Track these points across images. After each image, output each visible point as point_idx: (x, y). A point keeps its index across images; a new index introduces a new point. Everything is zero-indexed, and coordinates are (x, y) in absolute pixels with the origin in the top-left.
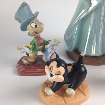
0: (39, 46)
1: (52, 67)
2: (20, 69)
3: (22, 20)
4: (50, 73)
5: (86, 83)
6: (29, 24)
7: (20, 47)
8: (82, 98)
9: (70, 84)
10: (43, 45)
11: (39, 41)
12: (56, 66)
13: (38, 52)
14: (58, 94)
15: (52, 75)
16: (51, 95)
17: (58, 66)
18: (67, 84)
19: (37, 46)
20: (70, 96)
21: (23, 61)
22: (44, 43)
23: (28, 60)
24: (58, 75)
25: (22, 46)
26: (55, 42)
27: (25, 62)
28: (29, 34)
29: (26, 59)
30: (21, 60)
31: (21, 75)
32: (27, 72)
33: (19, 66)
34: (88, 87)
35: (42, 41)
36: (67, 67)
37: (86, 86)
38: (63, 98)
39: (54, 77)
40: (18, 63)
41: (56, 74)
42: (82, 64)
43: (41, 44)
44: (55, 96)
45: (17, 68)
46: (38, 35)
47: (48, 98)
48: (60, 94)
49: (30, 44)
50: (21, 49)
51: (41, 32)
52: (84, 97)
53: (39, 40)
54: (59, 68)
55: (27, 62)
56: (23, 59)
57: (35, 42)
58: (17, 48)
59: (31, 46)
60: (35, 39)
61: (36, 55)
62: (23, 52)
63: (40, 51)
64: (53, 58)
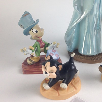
0: (40, 48)
1: (47, 66)
2: (25, 68)
3: (24, 27)
4: (45, 72)
5: (78, 79)
6: (30, 30)
7: (24, 50)
8: (73, 91)
9: (63, 80)
10: (44, 47)
11: (41, 44)
12: (49, 65)
13: (40, 53)
14: (54, 89)
15: (46, 73)
16: (48, 90)
17: (51, 65)
18: (61, 80)
19: (39, 48)
20: (63, 89)
21: (27, 61)
22: (45, 46)
23: (32, 60)
24: (51, 73)
25: (25, 49)
26: (54, 44)
27: (29, 62)
28: (31, 38)
29: (30, 60)
30: (26, 61)
31: (25, 74)
32: (30, 71)
33: (24, 66)
34: (80, 82)
35: (43, 44)
36: (59, 66)
37: (78, 81)
38: (58, 91)
39: (48, 74)
40: (23, 64)
41: (50, 72)
42: (72, 63)
43: (42, 47)
44: (52, 90)
45: (22, 67)
46: (39, 39)
47: (46, 92)
48: (55, 88)
49: (33, 47)
50: (24, 51)
51: (42, 36)
52: (75, 90)
53: (40, 42)
54: (52, 67)
55: (31, 62)
56: (27, 60)
57: (37, 45)
58: (21, 50)
59: (33, 48)
60: (37, 42)
61: (39, 56)
62: (27, 54)
63: (43, 52)
64: (48, 59)
